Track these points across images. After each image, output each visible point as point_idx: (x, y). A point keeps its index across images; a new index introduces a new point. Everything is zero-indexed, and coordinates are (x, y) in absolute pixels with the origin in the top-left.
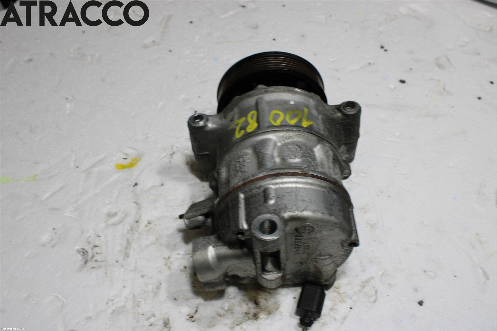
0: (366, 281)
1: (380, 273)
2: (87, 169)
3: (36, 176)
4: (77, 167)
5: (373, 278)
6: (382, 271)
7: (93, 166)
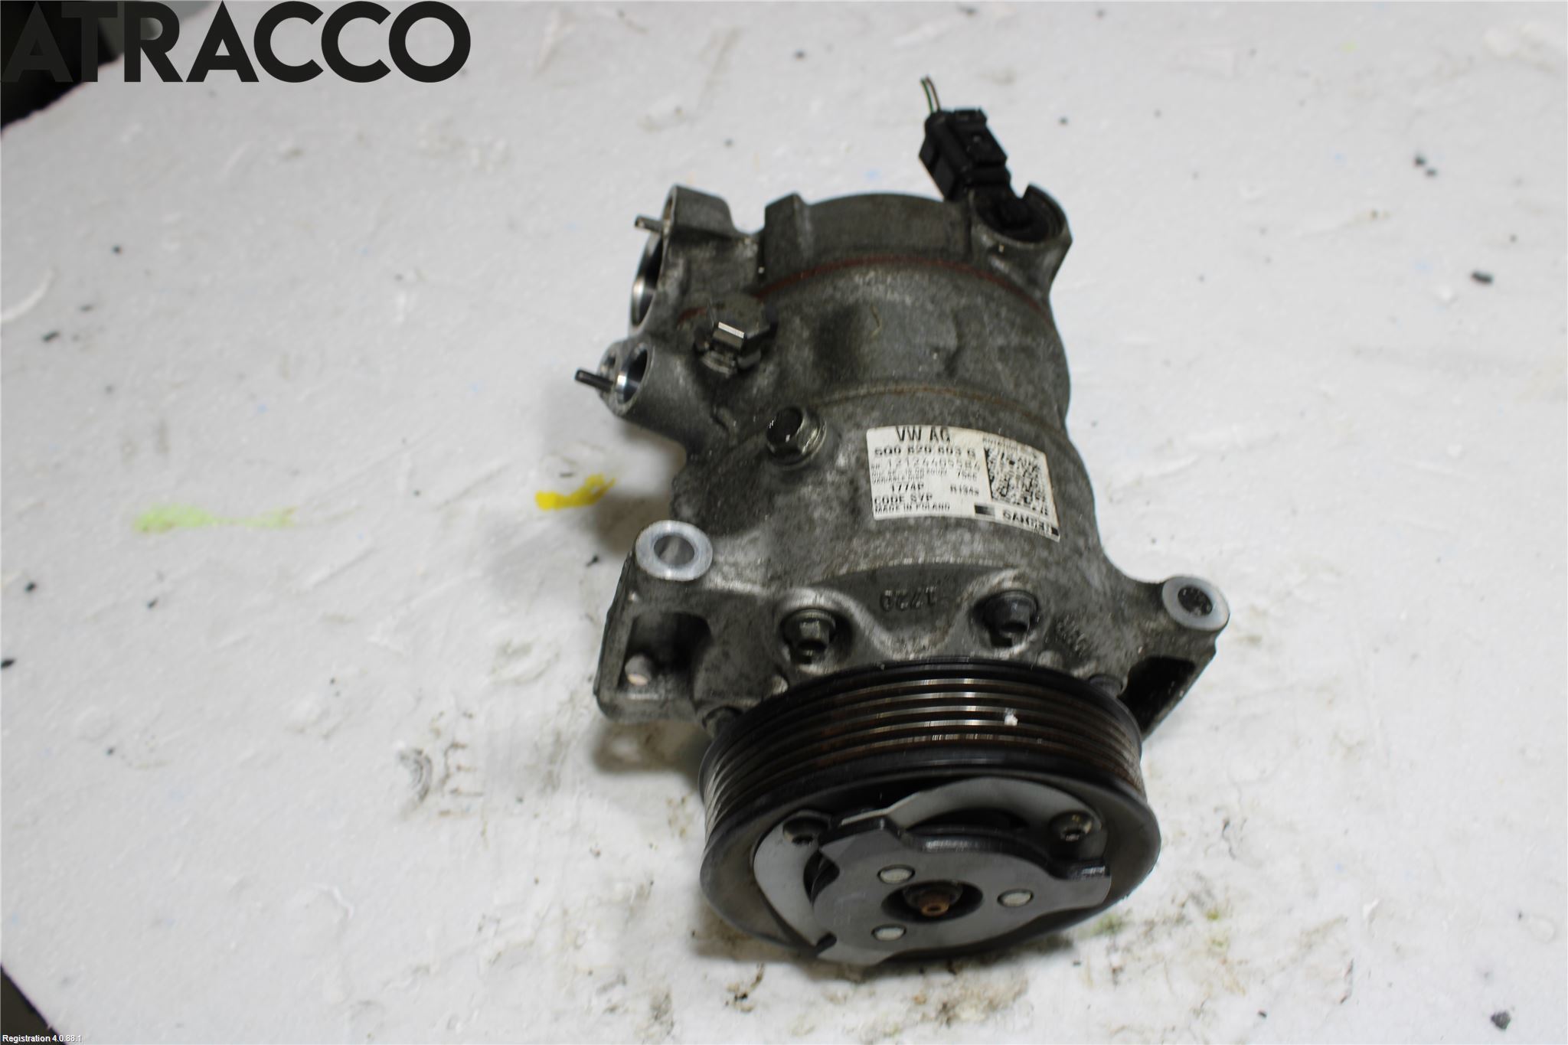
0: (1317, 931)
1: (1367, 909)
2: (447, 503)
3: (289, 511)
4: (417, 493)
5: (1342, 920)
6: (1375, 903)
7: (466, 493)
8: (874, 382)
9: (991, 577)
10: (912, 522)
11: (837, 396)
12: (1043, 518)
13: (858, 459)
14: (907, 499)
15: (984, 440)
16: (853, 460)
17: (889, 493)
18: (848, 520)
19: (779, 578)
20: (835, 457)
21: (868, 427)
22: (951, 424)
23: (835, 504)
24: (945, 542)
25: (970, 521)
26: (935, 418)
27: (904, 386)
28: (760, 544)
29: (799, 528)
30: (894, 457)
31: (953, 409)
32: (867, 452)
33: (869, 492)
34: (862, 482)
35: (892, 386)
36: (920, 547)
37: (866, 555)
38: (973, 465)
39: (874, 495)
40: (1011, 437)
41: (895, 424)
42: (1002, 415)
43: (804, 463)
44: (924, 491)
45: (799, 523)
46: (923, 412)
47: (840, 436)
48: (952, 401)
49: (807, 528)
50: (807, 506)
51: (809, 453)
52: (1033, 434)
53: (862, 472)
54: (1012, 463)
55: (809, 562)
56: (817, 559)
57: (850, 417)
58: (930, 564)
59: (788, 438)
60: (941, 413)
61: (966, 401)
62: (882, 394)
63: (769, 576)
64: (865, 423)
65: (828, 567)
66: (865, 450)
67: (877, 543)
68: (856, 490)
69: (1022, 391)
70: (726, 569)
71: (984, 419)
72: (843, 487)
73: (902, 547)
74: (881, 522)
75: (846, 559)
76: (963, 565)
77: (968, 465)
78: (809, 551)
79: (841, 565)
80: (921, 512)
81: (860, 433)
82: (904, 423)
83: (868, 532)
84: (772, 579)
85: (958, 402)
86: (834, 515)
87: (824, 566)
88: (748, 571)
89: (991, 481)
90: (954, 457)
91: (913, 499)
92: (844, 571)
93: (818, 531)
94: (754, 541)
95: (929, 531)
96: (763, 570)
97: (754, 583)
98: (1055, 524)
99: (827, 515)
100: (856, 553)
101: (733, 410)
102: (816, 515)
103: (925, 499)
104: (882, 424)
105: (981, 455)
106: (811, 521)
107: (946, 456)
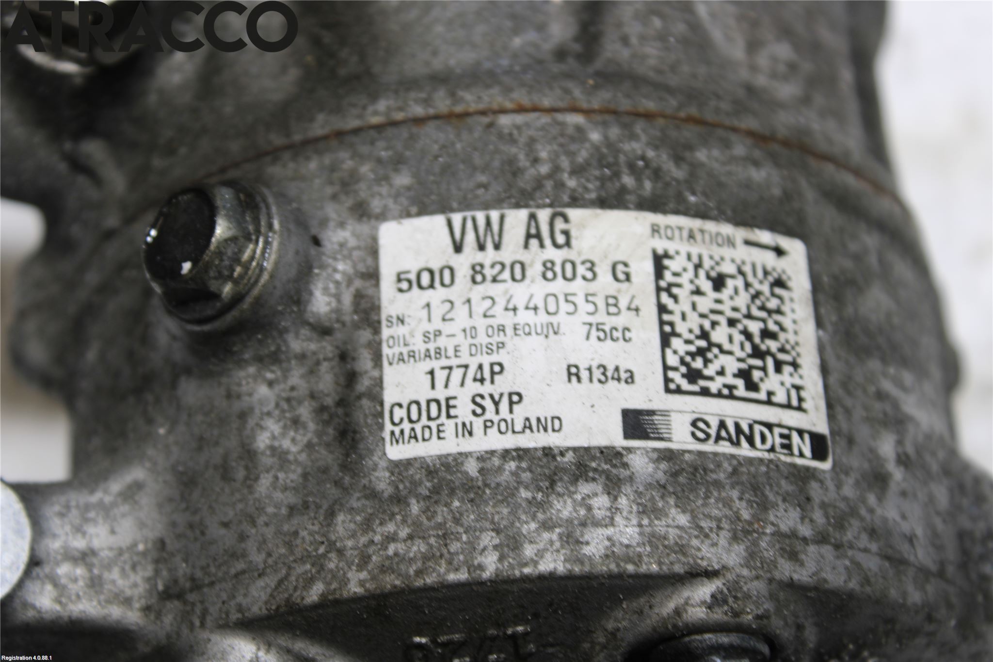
8: (408, 84)
9: (658, 597)
10: (472, 468)
11: (321, 125)
12: (791, 418)
13: (359, 296)
14: (464, 410)
15: (655, 230)
16: (347, 299)
17: (424, 394)
18: (328, 457)
19: (180, 596)
20: (305, 296)
21: (383, 217)
22: (576, 202)
23: (305, 411)
24: (547, 526)
25: (611, 455)
26: (539, 184)
27: (470, 100)
28: (146, 500)
29: (226, 474)
30: (437, 295)
31: (583, 155)
32: (377, 285)
33: (376, 394)
34: (365, 362)
35: (442, 103)
36: (488, 539)
37: (365, 559)
38: (623, 303)
39: (390, 396)
40: (719, 216)
41: (444, 208)
42: (701, 155)
43: (229, 318)
44: (503, 385)
45: (226, 458)
46: (513, 170)
47: (316, 242)
48: (580, 133)
49: (241, 474)
50: (243, 416)
51: (237, 299)
52: (777, 192)
53: (365, 335)
54: (719, 282)
55: (240, 566)
56: (258, 558)
57: (348, 184)
58: (511, 581)
59: (187, 266)
60: (556, 169)
61: (615, 132)
62: (419, 121)
63: (160, 587)
64: (376, 205)
65: (280, 582)
66: (373, 276)
67: (391, 527)
68: (351, 377)
69: (763, 60)
70: (63, 570)
71: (657, 174)
72: (325, 366)
73: (445, 537)
74: (400, 467)
75: (319, 563)
76: (588, 579)
77: (612, 302)
78: (243, 537)
79: (310, 581)
80: (497, 441)
81: (364, 228)
82: (466, 205)
83: (372, 494)
84: (166, 595)
85: (595, 136)
86: (303, 439)
87: (271, 581)
88: (115, 574)
89: (665, 341)
90: (578, 286)
91: (479, 409)
92: (314, 594)
93: (264, 483)
94: (131, 493)
95: (507, 495)
96: (149, 571)
97: (127, 602)
98: (822, 427)
99: (286, 444)
100: (340, 552)
101: (112, 138)
102: (262, 441)
103: (504, 405)
104: (414, 210)
105: (643, 270)
106: (249, 454)
107: (559, 286)
